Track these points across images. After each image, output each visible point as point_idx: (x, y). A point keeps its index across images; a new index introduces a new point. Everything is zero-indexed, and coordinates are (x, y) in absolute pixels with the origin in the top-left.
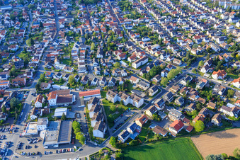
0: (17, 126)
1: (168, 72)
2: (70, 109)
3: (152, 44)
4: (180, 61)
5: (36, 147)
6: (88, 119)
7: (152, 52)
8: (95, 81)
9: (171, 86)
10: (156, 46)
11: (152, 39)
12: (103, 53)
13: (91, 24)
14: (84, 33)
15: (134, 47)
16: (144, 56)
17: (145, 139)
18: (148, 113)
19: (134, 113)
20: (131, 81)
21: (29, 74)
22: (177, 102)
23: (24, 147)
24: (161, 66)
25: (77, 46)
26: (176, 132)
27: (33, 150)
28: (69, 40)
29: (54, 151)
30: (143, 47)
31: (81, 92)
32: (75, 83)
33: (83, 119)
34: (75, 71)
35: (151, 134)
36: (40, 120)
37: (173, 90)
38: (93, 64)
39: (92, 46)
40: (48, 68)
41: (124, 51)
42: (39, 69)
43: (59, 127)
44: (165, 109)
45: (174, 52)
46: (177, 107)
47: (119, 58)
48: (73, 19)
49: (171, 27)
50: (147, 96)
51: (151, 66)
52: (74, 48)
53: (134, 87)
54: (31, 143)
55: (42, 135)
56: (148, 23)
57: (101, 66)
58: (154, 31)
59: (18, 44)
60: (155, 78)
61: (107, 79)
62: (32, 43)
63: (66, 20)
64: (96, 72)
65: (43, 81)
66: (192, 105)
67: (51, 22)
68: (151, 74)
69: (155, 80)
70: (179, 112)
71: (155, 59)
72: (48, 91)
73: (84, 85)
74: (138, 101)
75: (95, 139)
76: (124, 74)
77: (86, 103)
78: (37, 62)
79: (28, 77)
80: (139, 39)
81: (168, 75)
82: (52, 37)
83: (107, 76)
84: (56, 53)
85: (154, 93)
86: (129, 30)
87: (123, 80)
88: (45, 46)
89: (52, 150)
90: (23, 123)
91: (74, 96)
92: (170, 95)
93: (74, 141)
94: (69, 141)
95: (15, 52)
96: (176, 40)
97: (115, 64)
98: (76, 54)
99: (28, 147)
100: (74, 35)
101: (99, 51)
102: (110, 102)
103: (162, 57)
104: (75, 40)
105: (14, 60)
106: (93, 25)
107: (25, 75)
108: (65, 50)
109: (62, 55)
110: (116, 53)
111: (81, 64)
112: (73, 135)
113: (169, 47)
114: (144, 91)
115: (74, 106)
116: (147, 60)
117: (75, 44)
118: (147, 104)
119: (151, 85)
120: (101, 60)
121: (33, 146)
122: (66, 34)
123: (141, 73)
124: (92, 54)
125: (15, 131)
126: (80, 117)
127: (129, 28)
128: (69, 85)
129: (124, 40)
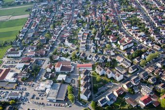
0: (34, 83)
1: (147, 55)
2: (68, 75)
3: (139, 32)
4: (159, 47)
5: (42, 99)
6: (80, 85)
7: (137, 38)
8: (90, 57)
9: (148, 67)
10: (142, 34)
11: (140, 28)
12: (100, 36)
13: (95, 15)
14: (89, 21)
15: (125, 33)
16: (131, 41)
17: (118, 107)
18: (125, 86)
19: (114, 85)
20: (117, 59)
21: (47, 48)
22: (150, 80)
23: (35, 98)
24: (143, 50)
25: (82, 31)
26: (144, 105)
27: (40, 101)
28: (78, 25)
29: (53, 104)
30: (131, 34)
31: (78, 64)
32: (76, 57)
33: (76, 85)
34: (77, 49)
35: (124, 103)
36: (48, 81)
37: (149, 70)
38: (91, 44)
39: (93, 30)
40: (60, 45)
41: (116, 35)
42: (55, 45)
43: (58, 88)
44: (139, 85)
45: (156, 39)
46: (149, 85)
47: (111, 41)
48: (84, 11)
49: (158, 19)
50: (127, 73)
51: (135, 50)
52: (80, 32)
53: (119, 65)
54: (40, 96)
55: (47, 92)
56: (139, 15)
57: (97, 46)
58: (142, 21)
59: (45, 27)
60: (136, 59)
61: (99, 56)
62: (54, 27)
63: (79, 11)
64: (92, 50)
65: (55, 54)
66: (162, 84)
67: (69, 13)
68: (134, 56)
69: (136, 60)
70: (151, 89)
71: (139, 44)
72: (57, 61)
73: (81, 60)
74: (119, 76)
75: (81, 100)
76: (112, 54)
77: (80, 73)
78: (54, 40)
79: (47, 50)
80: (130, 27)
81: (147, 58)
82: (67, 23)
83: (99, 54)
84: (68, 34)
85: (133, 71)
86: (123, 20)
87: (110, 58)
88: (62, 29)
89: (51, 103)
90: (38, 82)
91: (73, 67)
92: (146, 74)
93: (66, 99)
94: (63, 99)
95: (43, 33)
96: (160, 30)
97: (107, 45)
98: (81, 36)
99: (38, 98)
100: (83, 22)
101: (97, 35)
102: (98, 74)
103: (145, 43)
104: (82, 26)
105: (41, 38)
106: (98, 16)
107: (45, 49)
108: (74, 33)
109: (71, 36)
110: (110, 37)
111: (83, 43)
112: (67, 95)
113: (152, 35)
114: (125, 69)
115: (72, 74)
116: (132, 44)
117: (82, 29)
118: (126, 79)
119: (132, 64)
120: (98, 42)
121: (41, 98)
122: (77, 21)
123: (126, 54)
124: (92, 37)
125: (32, 86)
126: (74, 83)
127: (123, 19)
128: (71, 59)
129: (117, 27)
